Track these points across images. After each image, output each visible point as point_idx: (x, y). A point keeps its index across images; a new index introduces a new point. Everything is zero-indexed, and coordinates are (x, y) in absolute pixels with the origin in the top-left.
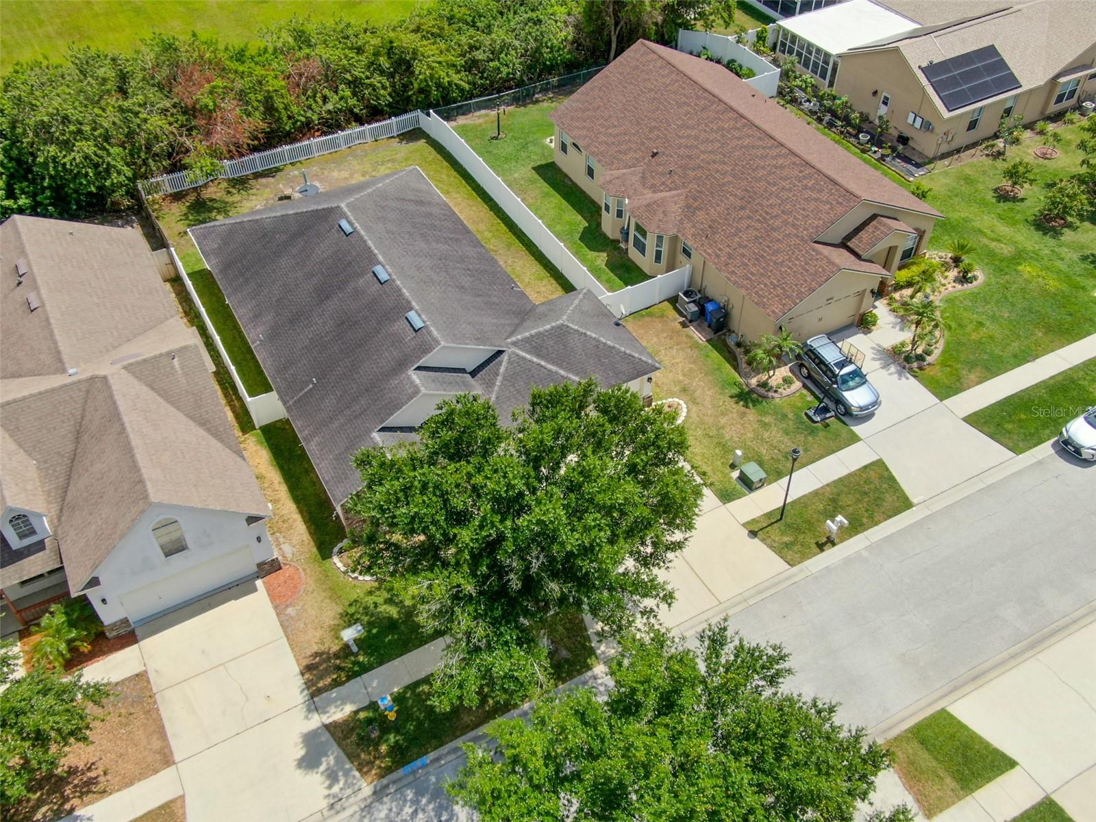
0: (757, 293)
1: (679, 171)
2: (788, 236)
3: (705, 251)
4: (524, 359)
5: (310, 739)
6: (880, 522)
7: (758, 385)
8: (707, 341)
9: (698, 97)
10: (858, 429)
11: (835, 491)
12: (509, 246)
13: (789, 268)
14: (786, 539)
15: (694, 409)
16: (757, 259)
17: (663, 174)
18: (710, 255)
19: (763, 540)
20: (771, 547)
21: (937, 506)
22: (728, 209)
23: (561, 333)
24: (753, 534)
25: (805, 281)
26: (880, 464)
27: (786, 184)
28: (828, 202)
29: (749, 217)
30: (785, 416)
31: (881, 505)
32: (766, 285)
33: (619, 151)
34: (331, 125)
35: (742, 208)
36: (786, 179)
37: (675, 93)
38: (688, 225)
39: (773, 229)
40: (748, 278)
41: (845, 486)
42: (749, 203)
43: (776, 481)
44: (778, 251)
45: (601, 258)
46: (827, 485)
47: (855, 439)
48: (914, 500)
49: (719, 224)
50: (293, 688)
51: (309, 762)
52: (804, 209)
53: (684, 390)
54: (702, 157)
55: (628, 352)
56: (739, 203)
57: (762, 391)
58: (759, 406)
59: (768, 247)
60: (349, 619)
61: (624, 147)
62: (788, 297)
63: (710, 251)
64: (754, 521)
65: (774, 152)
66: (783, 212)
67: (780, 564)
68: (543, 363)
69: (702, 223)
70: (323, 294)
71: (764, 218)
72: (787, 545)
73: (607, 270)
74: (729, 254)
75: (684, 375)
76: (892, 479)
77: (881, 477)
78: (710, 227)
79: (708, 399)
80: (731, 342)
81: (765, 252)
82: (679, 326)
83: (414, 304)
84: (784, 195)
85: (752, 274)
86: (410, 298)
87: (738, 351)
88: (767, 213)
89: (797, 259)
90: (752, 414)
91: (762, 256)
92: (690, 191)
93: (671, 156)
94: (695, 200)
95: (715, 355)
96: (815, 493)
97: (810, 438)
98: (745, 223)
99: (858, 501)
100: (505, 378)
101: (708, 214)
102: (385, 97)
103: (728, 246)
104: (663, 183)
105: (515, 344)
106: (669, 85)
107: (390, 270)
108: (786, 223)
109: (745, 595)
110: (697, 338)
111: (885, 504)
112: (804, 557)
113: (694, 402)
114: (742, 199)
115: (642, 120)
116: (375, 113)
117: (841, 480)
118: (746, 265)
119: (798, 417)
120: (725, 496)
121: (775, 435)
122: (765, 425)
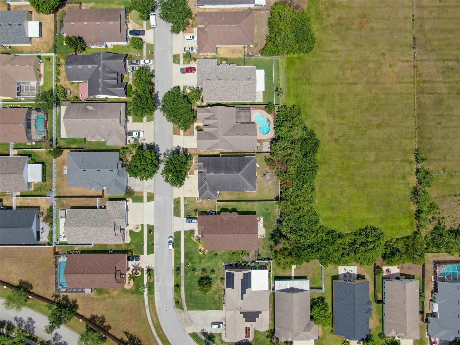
5: (180, 147)
6: (174, 211)
7: (197, 212)
8: (207, 211)
12: (239, 198)
15: (198, 203)
19: (178, 198)
21: (172, 218)
26: (180, 217)
27: (214, 230)
28: (207, 231)
32: (203, 218)
35: (216, 224)
38: (220, 217)
43: (184, 204)
45: (230, 208)
47: (184, 217)
48: (174, 217)
49: (216, 220)
50: (185, 147)
51: (178, 146)
52: (209, 229)
53: (201, 204)
54: (228, 226)
58: (194, 210)
60: (190, 154)
61: (240, 220)
62: (199, 219)
63: (213, 217)
64: (180, 199)
65: (220, 233)
67: (174, 198)
72: (176, 200)
74: (211, 218)
76: (178, 217)
79: (198, 205)
80: (205, 214)
83: (214, 174)
87: (203, 214)
92: (224, 221)
93: (232, 223)
95: (204, 211)
96: (180, 208)
97: (187, 212)
98: (213, 223)
99: (177, 211)
104: (229, 219)
107: (223, 174)
111: (175, 213)
112: (174, 201)
115: (242, 224)
119: (190, 213)
120: (185, 198)
121: (189, 209)
122: (191, 209)
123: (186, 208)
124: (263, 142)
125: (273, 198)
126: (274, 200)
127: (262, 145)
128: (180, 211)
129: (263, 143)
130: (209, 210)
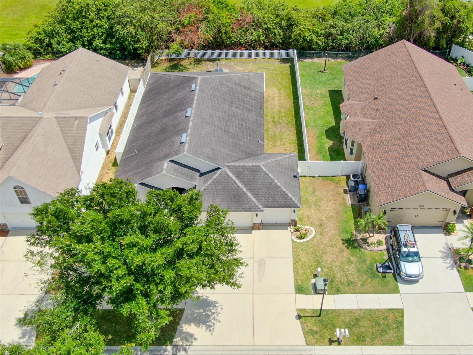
0: (378, 187)
1: (382, 111)
2: (411, 162)
3: (368, 156)
4: (228, 176)
6: (376, 344)
7: (361, 239)
8: (352, 205)
9: (413, 75)
10: (402, 287)
11: (362, 315)
13: (402, 180)
14: (314, 328)
15: (318, 237)
16: (389, 169)
17: (373, 109)
18: (369, 158)
19: (302, 323)
20: (303, 328)
21: (418, 352)
22: (392, 138)
23: (256, 170)
24: (299, 317)
25: (405, 190)
26: (401, 312)
27: (427, 134)
28: (442, 151)
29: (399, 146)
30: (364, 261)
31: (384, 335)
32: (385, 184)
33: (361, 92)
34: (251, 46)
35: (399, 139)
36: (428, 131)
37: (403, 70)
38: (368, 139)
39: (407, 156)
40: (379, 178)
41: (370, 315)
42: (404, 138)
43: (333, 294)
44: (402, 169)
45: (328, 143)
46: (360, 310)
47: (396, 291)
48: (406, 342)
49: (383, 144)
52: (428, 150)
53: (320, 225)
54: (397, 106)
55: (286, 192)
56: (399, 136)
57: (361, 242)
58: (354, 250)
59: (399, 164)
61: (364, 91)
62: (392, 195)
63: (370, 156)
64: (304, 310)
65: (431, 115)
66: (417, 148)
67: (301, 340)
68: (237, 181)
69: (375, 141)
70: (166, 114)
71: (406, 148)
72: (313, 332)
73: (327, 150)
74: (378, 161)
75: (326, 218)
76: (402, 323)
77: (396, 320)
78: (378, 144)
79: (330, 235)
80: (364, 210)
81: (396, 166)
82: (342, 191)
83: (189, 130)
84: (423, 139)
85: (383, 176)
86: (190, 127)
88: (409, 146)
89: (409, 177)
90: (347, 253)
91: (393, 169)
92: (380, 122)
93: (382, 102)
94: (380, 127)
95: (350, 214)
96: (350, 311)
97: (370, 279)
98: (395, 148)
99: (372, 327)
100: (213, 182)
101: (381, 137)
102: (279, 39)
103: (380, 157)
104: (371, 114)
105: (228, 167)
106: (403, 65)
107: (193, 112)
108: (415, 154)
109: (270, 348)
110: (347, 201)
111: (386, 336)
112: (317, 343)
113: (321, 234)
114: (401, 134)
115: (381, 79)
116: (273, 46)
117: (370, 310)
118: (383, 170)
119: (371, 264)
120: (300, 290)
121: (352, 269)
122: (349, 261)
123: (350, 283)
128: (370, 311)
130: (344, 199)
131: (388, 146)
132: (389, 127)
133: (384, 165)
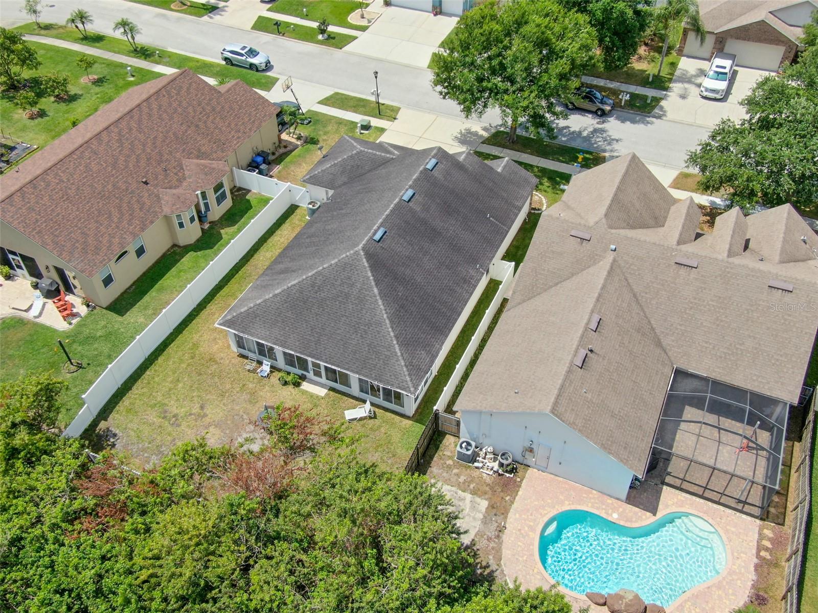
0: (263, 117)
1: (163, 165)
2: (218, 104)
3: (235, 145)
11: (348, 108)
13: (243, 102)
14: (389, 111)
16: (238, 118)
17: (166, 175)
18: (238, 142)
19: (396, 116)
20: (397, 113)
21: (330, 88)
22: (199, 134)
26: (321, 103)
27: (175, 105)
28: (190, 84)
29: (205, 122)
33: (141, 209)
36: (170, 104)
38: (214, 155)
39: (214, 110)
40: (254, 122)
44: (231, 108)
49: (211, 138)
52: (196, 95)
54: (149, 151)
56: (193, 128)
57: (303, 138)
58: (315, 137)
59: (228, 112)
61: (135, 207)
62: (263, 103)
63: (235, 142)
66: (199, 105)
67: (402, 110)
69: (212, 148)
71: (205, 115)
72: (393, 111)
74: (236, 131)
77: (328, 100)
78: (215, 143)
81: (232, 113)
84: (184, 104)
85: (250, 120)
88: (201, 113)
89: (236, 99)
90: (322, 138)
91: (236, 115)
92: (183, 157)
93: (148, 171)
94: (191, 153)
95: (288, 159)
96: (355, 112)
97: (323, 120)
99: (348, 102)
101: (204, 145)
103: (230, 132)
108: (208, 104)
112: (393, 107)
114: (189, 127)
119: (311, 126)
120: (381, 130)
121: (329, 129)
122: (326, 133)
123: (340, 123)
124: (492, 506)
125: (114, 422)
126: (103, 425)
127: (474, 493)
128: (341, 108)
129: (484, 504)
131: (212, 133)
132: (185, 143)
133: (236, 125)
